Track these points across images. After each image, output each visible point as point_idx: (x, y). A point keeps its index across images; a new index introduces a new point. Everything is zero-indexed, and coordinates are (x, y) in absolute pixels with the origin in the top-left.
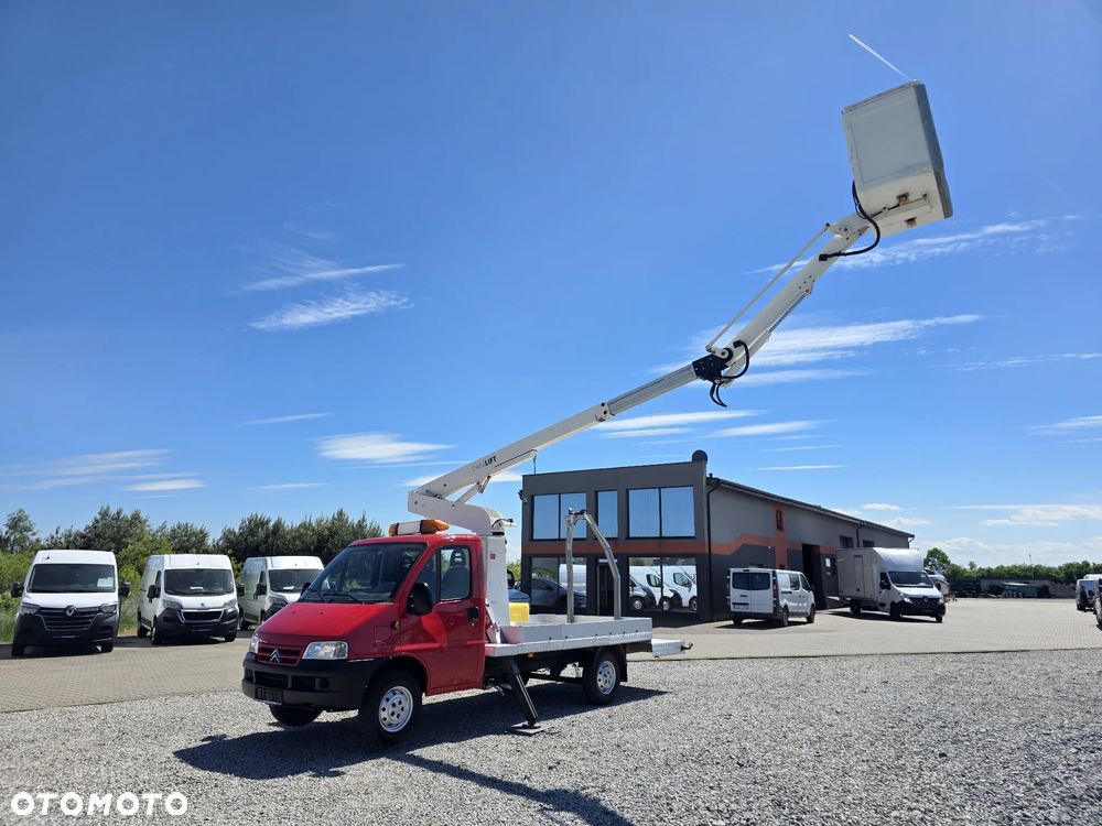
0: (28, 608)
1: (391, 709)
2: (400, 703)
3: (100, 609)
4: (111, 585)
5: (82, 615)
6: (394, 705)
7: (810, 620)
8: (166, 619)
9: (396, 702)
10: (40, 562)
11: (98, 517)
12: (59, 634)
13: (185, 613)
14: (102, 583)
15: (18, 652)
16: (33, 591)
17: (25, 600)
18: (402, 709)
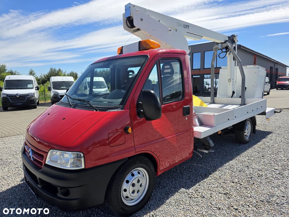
0: (4, 95)
1: (131, 189)
2: (138, 181)
3: (28, 95)
4: (32, 87)
5: (23, 97)
6: (133, 185)
7: (268, 94)
8: (54, 97)
9: (135, 182)
10: (7, 79)
11: (50, 70)
12: (16, 103)
13: (60, 96)
14: (29, 86)
15: (5, 109)
16: (6, 89)
17: (3, 92)
18: (141, 186)
